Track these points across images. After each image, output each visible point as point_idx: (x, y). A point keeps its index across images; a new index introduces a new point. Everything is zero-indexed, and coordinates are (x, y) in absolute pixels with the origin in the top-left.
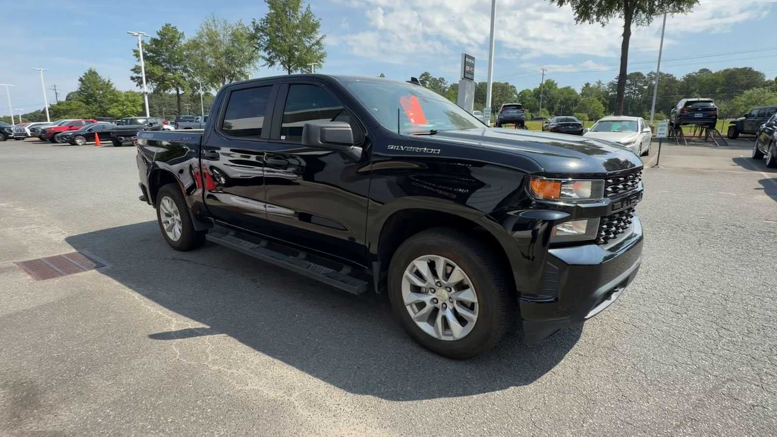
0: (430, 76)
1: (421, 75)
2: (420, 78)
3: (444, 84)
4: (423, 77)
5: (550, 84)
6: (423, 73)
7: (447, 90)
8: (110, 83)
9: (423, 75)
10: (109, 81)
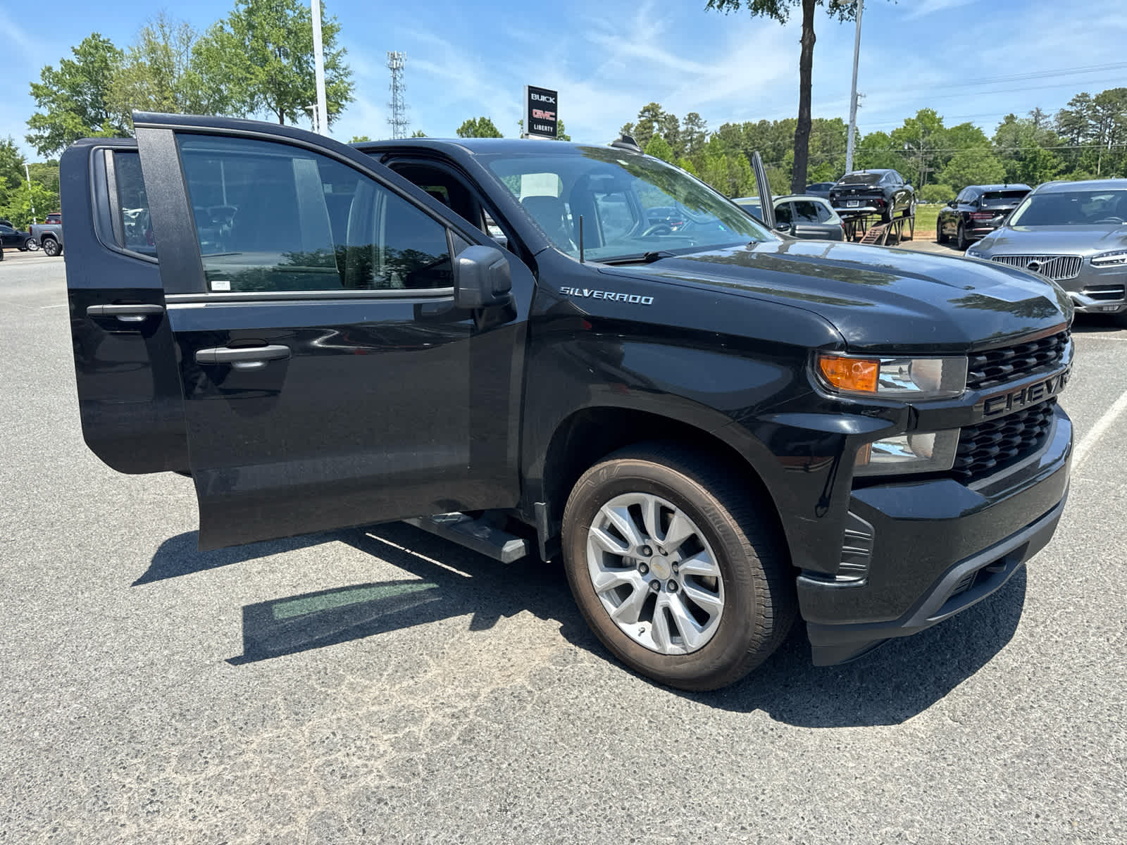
0: (661, 111)
1: (642, 109)
2: (640, 117)
3: (699, 127)
4: (646, 114)
5: (927, 120)
6: (647, 104)
7: (707, 139)
8: (13, 147)
9: (646, 110)
10: (10, 144)
